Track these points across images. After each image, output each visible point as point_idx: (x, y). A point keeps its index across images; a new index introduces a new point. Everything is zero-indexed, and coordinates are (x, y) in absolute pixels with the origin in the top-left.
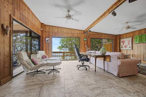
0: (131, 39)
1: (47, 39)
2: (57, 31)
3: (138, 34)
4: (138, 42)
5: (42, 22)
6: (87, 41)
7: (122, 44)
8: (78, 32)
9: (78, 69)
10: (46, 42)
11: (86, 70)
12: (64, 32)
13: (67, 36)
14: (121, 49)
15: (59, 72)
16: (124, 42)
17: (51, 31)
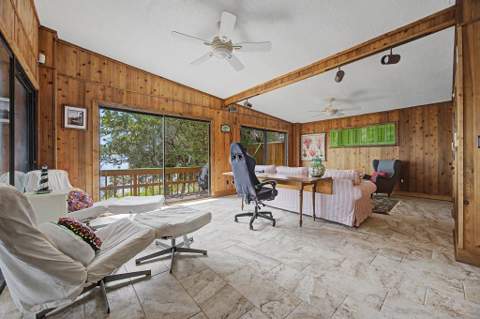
0: (323, 135)
1: (71, 112)
2: (128, 86)
3: (335, 126)
4: (336, 145)
5: (42, 24)
6: (231, 133)
7: (304, 146)
8: (206, 101)
9: (251, 227)
10: (66, 125)
11: (274, 225)
12: (156, 93)
13: (170, 109)
14: (304, 158)
15: (205, 253)
16: (308, 142)
17: (95, 76)
